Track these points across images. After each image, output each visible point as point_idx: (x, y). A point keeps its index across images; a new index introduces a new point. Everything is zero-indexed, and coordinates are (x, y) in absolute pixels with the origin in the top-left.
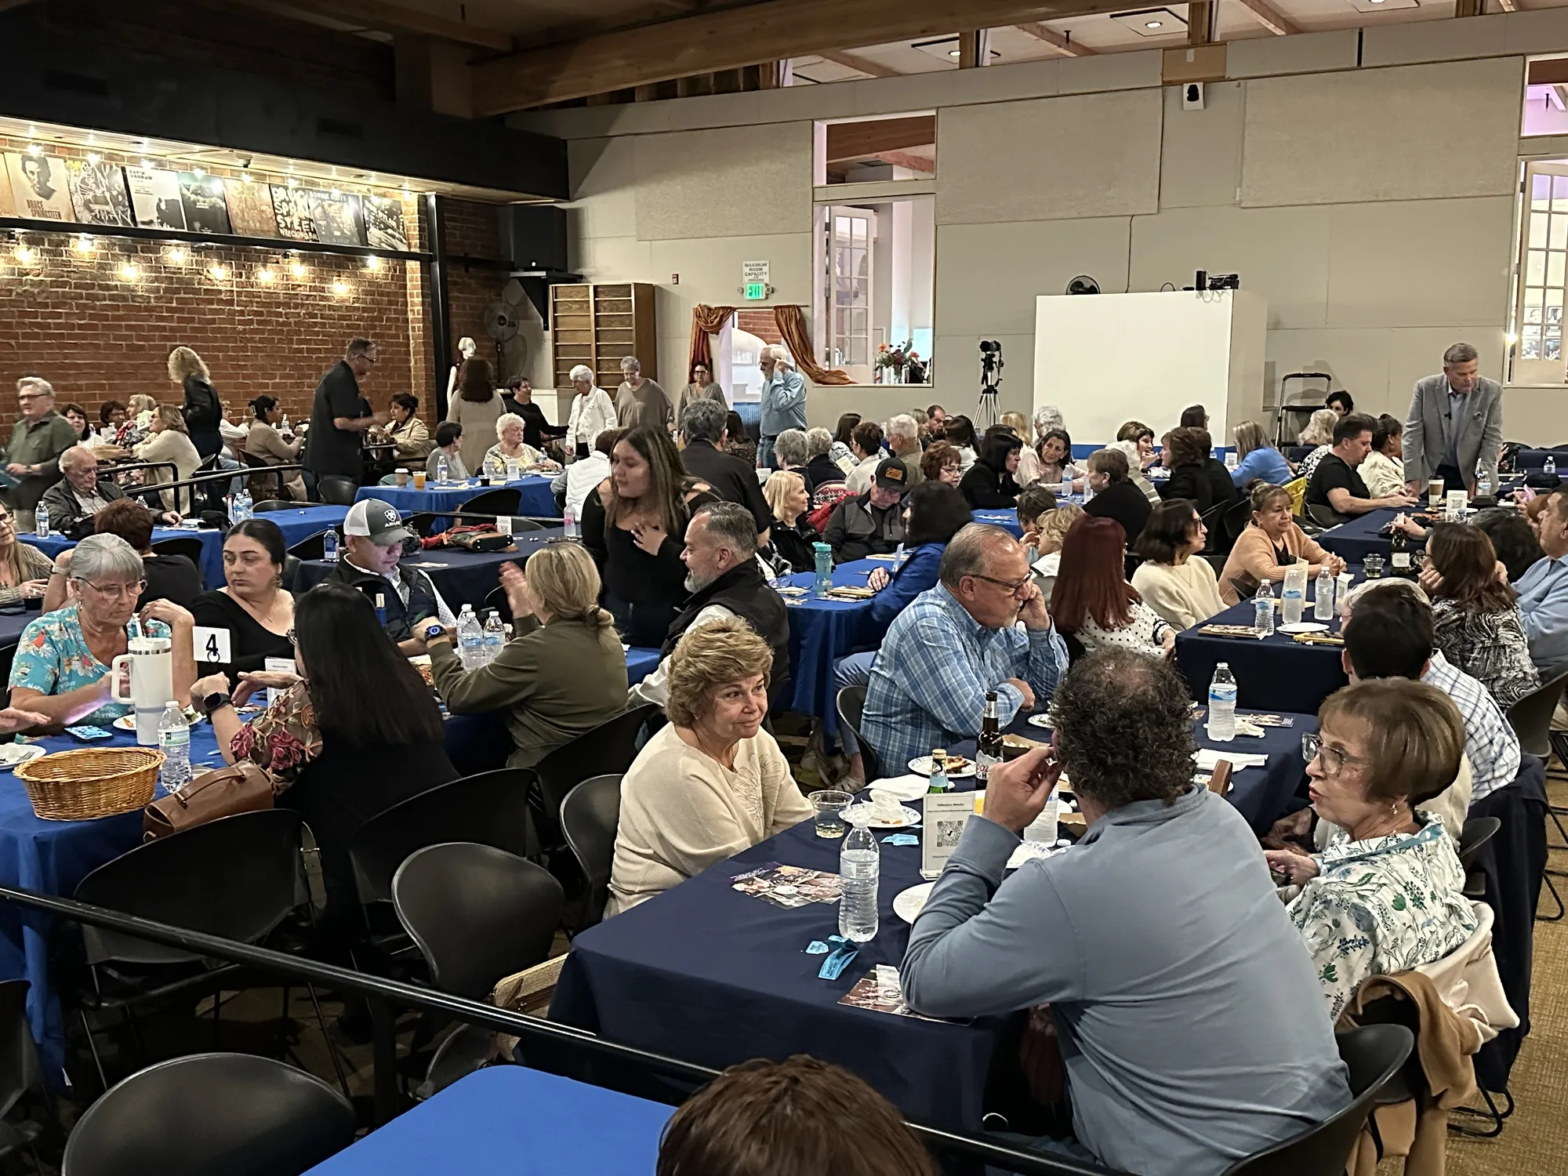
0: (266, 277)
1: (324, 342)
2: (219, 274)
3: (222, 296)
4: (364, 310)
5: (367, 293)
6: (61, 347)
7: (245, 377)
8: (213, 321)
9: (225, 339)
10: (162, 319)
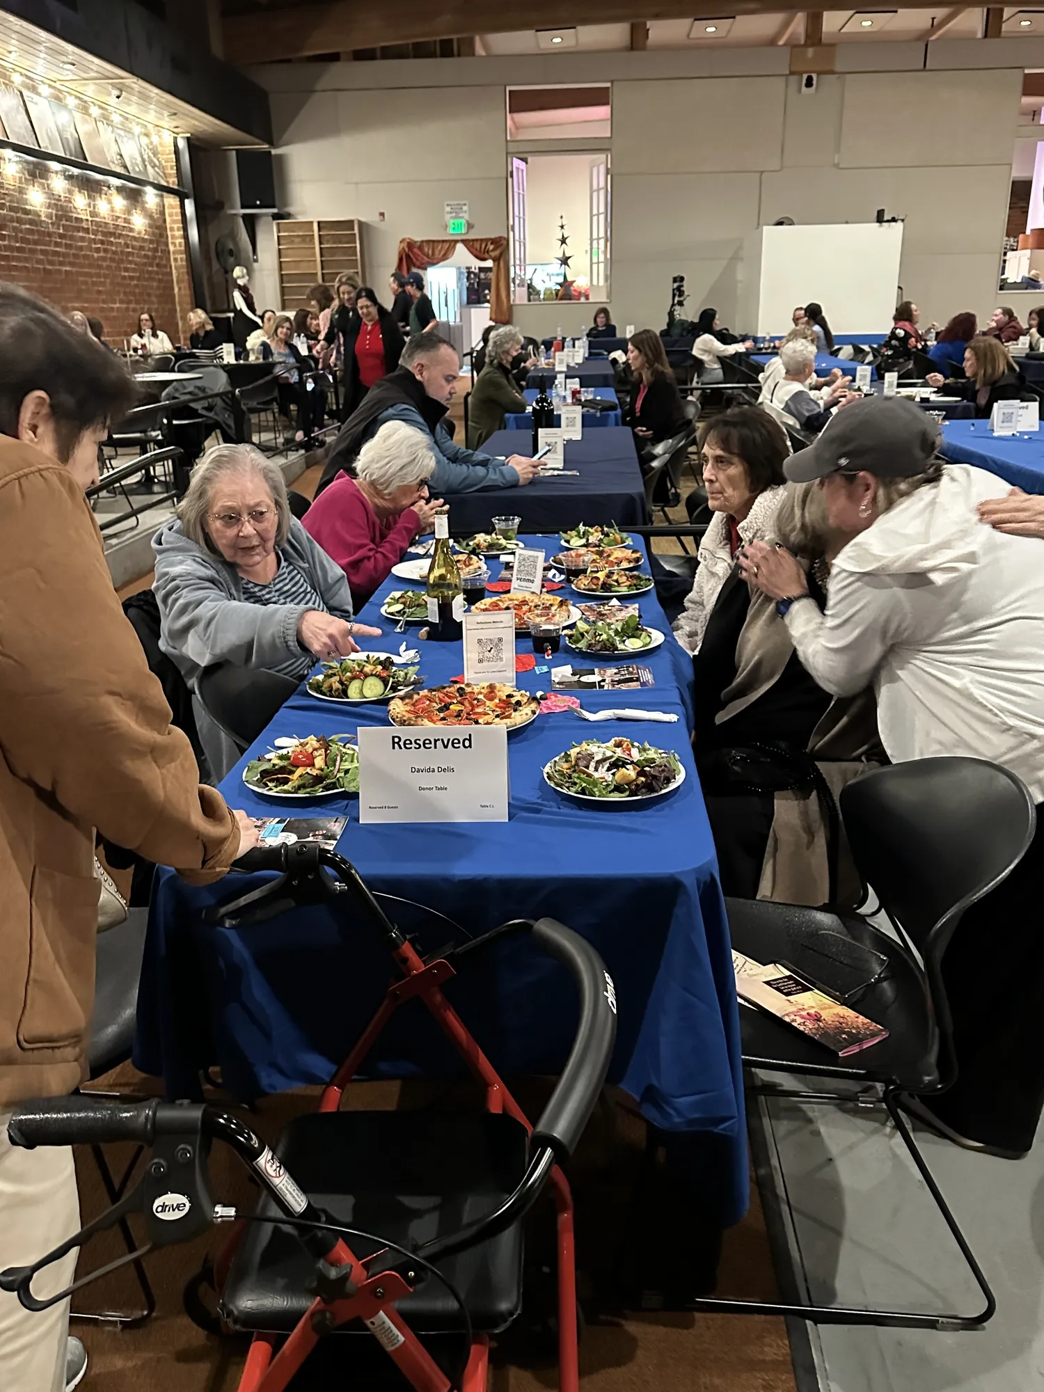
0: (102, 207)
1: (134, 270)
2: (80, 201)
3: (84, 225)
4: (151, 242)
5: (150, 226)
6: (10, 268)
7: (104, 302)
8: (81, 248)
9: (90, 266)
10: (57, 245)
